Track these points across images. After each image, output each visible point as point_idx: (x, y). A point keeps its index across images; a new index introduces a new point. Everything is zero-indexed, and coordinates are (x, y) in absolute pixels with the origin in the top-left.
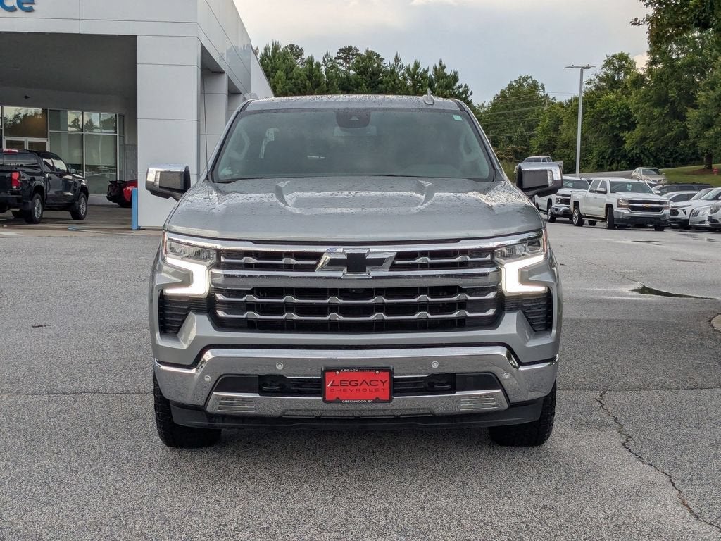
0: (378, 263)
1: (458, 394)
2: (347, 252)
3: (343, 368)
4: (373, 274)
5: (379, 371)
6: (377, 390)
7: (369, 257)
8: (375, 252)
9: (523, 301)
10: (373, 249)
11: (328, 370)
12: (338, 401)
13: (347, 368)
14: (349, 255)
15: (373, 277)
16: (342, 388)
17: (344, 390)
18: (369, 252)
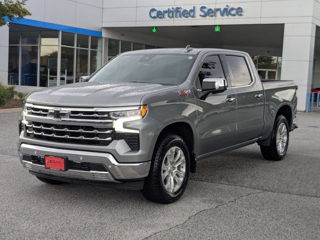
0: (64, 115)
1: (91, 172)
2: (54, 110)
3: (51, 156)
4: (62, 119)
5: (61, 158)
6: (61, 166)
7: (60, 112)
8: (63, 110)
9: (124, 135)
10: (63, 109)
11: (46, 156)
12: (49, 168)
13: (52, 156)
14: (55, 111)
15: (62, 121)
16: (51, 163)
17: (51, 164)
18: (61, 110)
